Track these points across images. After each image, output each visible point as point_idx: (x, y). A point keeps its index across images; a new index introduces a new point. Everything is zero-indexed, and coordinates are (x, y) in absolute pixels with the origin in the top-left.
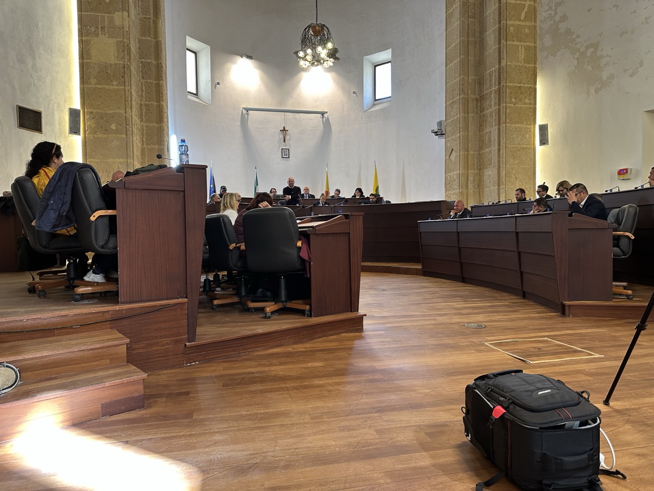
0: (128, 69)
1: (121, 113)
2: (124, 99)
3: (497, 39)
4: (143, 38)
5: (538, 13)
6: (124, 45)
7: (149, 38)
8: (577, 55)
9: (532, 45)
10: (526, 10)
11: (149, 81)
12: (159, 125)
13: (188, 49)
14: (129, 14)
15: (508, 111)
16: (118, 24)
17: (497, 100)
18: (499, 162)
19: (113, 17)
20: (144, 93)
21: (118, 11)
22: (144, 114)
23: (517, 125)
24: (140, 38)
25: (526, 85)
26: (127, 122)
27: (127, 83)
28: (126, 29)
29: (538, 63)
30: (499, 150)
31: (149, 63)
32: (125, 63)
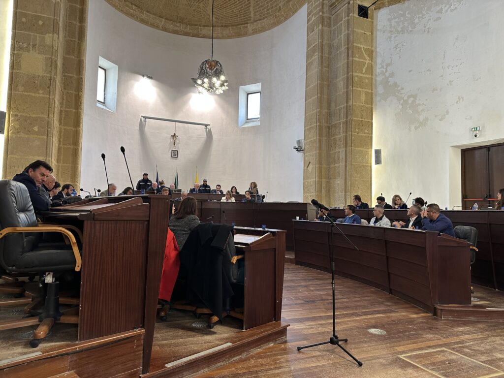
0: (54, 81)
1: (44, 118)
2: (48, 106)
3: (346, 85)
4: (68, 56)
5: (374, 69)
6: (52, 61)
7: (73, 57)
8: (402, 102)
9: (370, 91)
10: (366, 66)
11: (69, 92)
12: (76, 129)
13: (100, 67)
14: (58, 36)
15: (353, 138)
16: (48, 43)
17: (345, 129)
18: (346, 175)
19: (44, 38)
20: (64, 101)
21: (50, 33)
22: (63, 119)
23: (359, 149)
24: (65, 56)
25: (366, 120)
26: (49, 125)
27: (52, 93)
28: (55, 48)
29: (374, 104)
30: (346, 166)
31: (71, 77)
32: (52, 76)
